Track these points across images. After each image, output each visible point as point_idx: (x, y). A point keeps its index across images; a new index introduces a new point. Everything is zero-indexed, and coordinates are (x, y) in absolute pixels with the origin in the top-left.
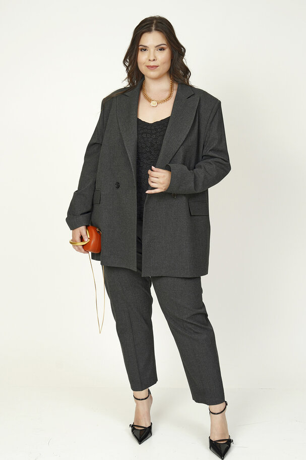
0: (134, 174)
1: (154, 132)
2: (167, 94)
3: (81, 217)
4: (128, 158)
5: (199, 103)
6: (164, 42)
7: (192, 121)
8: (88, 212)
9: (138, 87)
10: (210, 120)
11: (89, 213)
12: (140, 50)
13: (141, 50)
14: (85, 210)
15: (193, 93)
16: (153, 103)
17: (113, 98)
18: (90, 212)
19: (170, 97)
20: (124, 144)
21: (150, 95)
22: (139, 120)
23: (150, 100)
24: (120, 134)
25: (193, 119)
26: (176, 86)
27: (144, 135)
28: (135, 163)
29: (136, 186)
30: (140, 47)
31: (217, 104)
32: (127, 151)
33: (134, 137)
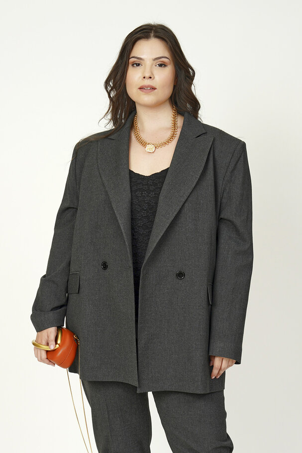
0: (128, 249)
1: (152, 188)
2: (168, 134)
3: (51, 314)
4: (119, 227)
5: (213, 144)
6: (167, 54)
7: (202, 168)
8: (61, 307)
9: (128, 125)
10: (231, 168)
11: (63, 308)
12: (130, 65)
13: (133, 65)
14: (57, 304)
15: (204, 132)
16: (150, 148)
17: (91, 142)
18: (65, 305)
19: (172, 137)
20: (111, 206)
21: (144, 136)
22: (131, 172)
23: (144, 144)
24: (106, 192)
25: (203, 165)
26: (180, 121)
27: (139, 193)
28: (130, 233)
29: (131, 265)
30: (132, 60)
31: (241, 147)
32: (118, 216)
33: (126, 196)
